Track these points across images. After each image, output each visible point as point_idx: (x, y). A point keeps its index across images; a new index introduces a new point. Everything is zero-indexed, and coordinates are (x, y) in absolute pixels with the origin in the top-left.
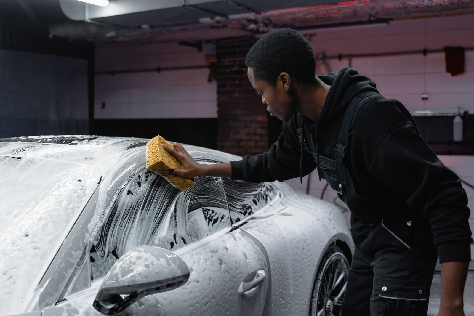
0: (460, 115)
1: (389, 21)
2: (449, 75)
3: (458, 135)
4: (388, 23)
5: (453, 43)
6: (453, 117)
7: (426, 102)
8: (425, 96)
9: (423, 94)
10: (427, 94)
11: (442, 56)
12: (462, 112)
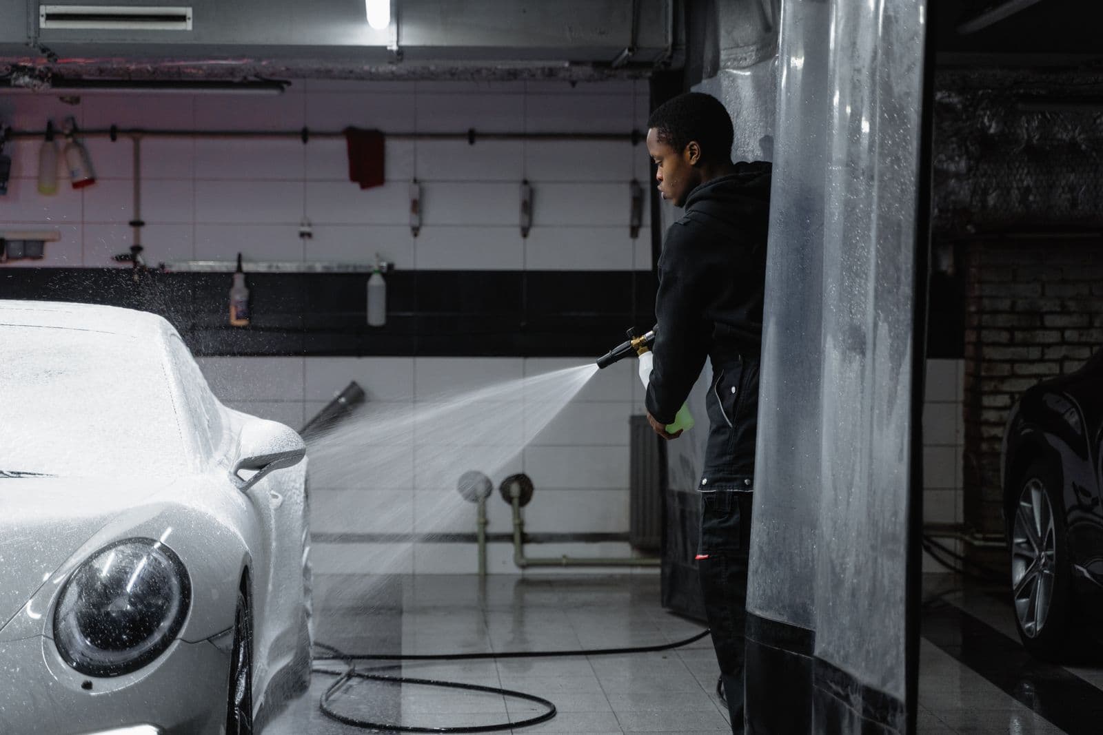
0: (380, 272)
1: (285, 86)
2: (356, 186)
3: (376, 314)
4: (282, 89)
5: (363, 122)
6: (367, 276)
7: (308, 241)
8: (306, 229)
9: (302, 225)
10: (310, 225)
11: (341, 145)
12: (384, 264)
